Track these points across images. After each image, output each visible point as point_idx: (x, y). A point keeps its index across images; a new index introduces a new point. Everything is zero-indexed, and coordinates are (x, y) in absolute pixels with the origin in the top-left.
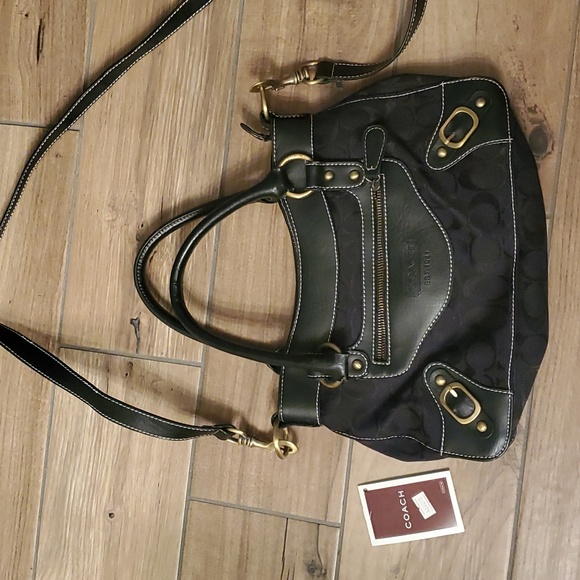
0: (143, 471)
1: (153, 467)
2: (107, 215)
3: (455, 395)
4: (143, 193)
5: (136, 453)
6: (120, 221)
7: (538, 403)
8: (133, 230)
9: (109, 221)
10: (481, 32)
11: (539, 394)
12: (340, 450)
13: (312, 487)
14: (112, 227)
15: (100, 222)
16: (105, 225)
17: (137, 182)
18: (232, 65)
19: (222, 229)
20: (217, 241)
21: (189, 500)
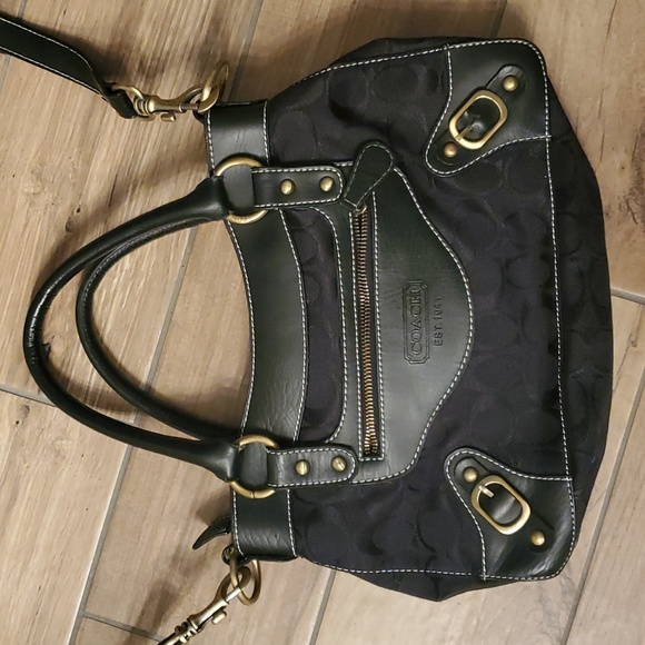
0: (20, 565)
1: (36, 563)
2: (27, 185)
3: (491, 494)
4: (88, 163)
5: (13, 539)
6: (47, 197)
7: (601, 556)
8: (62, 214)
9: (28, 194)
10: (614, 37)
11: (606, 545)
12: (316, 579)
13: (266, 626)
14: (32, 204)
15: (14, 193)
16: (21, 199)
17: (81, 145)
18: (252, 6)
19: (199, 237)
20: (188, 254)
21: (82, 616)
